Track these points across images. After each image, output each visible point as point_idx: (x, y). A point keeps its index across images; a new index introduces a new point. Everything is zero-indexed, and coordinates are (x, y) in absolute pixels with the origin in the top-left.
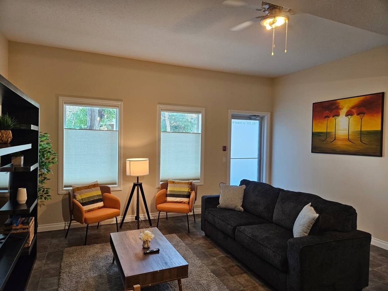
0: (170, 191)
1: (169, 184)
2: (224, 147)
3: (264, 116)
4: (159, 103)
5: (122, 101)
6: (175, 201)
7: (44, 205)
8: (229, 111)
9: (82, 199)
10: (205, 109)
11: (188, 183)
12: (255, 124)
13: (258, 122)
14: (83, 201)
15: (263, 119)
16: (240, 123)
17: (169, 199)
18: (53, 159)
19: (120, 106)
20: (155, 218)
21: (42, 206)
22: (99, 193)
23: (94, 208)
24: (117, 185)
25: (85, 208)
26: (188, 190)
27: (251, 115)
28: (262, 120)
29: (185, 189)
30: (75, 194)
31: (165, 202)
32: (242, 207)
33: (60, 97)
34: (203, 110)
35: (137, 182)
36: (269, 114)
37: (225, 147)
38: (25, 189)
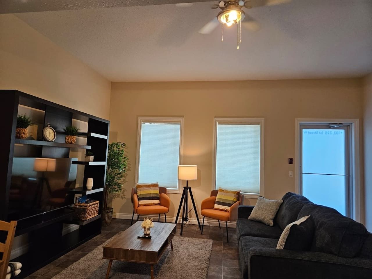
0: (218, 198)
1: (218, 192)
2: (289, 159)
3: (352, 124)
4: (216, 117)
5: (184, 117)
6: (220, 208)
7: (125, 198)
8: (296, 119)
9: (141, 195)
10: (264, 119)
11: (235, 193)
12: (338, 133)
13: (343, 131)
14: (141, 196)
15: (349, 127)
16: (316, 133)
17: (216, 206)
18: (124, 161)
19: (181, 122)
20: (210, 225)
21: (124, 199)
22: (157, 192)
23: (149, 204)
24: (177, 189)
25: (142, 202)
26: (234, 199)
27: (330, 124)
28: (347, 128)
29: (231, 198)
30: (137, 190)
31: (213, 208)
32: (273, 221)
33: (139, 117)
34: (262, 120)
35: (186, 186)
36: (357, 121)
37: (291, 159)
38: (92, 179)
